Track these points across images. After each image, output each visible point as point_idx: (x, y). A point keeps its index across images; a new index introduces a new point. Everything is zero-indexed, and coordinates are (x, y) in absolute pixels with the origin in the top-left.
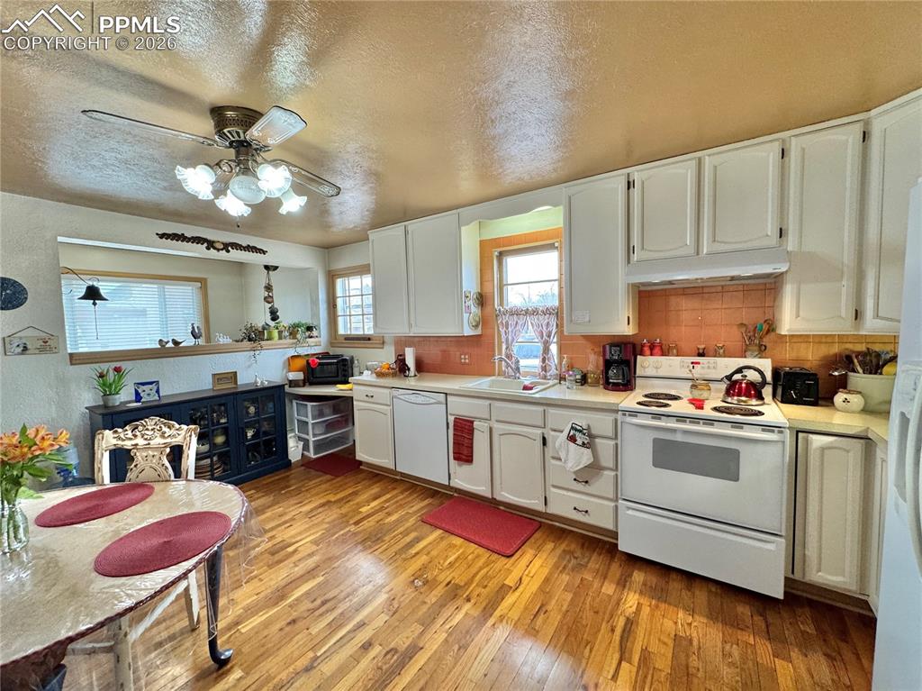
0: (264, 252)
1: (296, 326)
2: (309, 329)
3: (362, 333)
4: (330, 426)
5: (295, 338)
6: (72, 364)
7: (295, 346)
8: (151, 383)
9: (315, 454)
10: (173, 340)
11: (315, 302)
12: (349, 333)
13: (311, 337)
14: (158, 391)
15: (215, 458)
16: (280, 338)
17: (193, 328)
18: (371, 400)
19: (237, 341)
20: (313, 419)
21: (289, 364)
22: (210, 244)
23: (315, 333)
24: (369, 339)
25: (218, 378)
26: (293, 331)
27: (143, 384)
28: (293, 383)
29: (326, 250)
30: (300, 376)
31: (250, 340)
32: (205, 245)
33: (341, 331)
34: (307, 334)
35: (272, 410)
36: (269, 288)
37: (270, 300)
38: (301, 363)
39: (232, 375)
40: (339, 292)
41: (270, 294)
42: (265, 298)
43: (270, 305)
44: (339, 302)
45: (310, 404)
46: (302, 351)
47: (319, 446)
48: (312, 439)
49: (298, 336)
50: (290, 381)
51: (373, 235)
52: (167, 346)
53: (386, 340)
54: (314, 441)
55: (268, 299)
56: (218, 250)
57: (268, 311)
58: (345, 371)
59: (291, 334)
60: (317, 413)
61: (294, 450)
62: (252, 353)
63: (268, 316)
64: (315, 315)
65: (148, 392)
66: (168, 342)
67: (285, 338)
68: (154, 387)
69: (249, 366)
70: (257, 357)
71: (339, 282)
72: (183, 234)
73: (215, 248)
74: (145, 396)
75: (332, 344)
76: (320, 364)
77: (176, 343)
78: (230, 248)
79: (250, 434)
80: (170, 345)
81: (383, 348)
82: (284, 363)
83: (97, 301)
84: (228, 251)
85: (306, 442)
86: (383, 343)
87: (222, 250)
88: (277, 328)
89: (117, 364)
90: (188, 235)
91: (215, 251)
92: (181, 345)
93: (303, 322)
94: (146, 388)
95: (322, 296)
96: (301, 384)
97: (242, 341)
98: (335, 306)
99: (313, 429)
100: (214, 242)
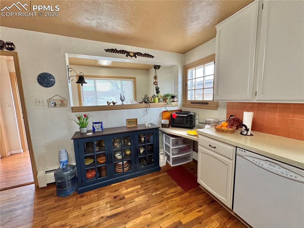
0: (152, 57)
1: (167, 96)
2: (173, 97)
3: (202, 100)
4: (181, 151)
5: (166, 102)
6: (72, 112)
7: (165, 106)
8: (98, 123)
9: (173, 164)
10: (113, 102)
11: (176, 83)
12: (193, 99)
13: (174, 102)
14: (101, 127)
15: (125, 162)
16: (159, 102)
17: (121, 96)
18: (213, 149)
19: (140, 103)
20: (173, 146)
21: (163, 115)
22: (128, 54)
23: (175, 99)
24: (207, 104)
25: (129, 121)
26: (165, 98)
27: (96, 123)
28: (164, 126)
29: (183, 55)
30: (167, 122)
31: (145, 102)
32: (126, 54)
33: (189, 98)
34: (172, 100)
35: (152, 140)
36: (155, 78)
37: (156, 83)
38: (168, 115)
39: (135, 120)
40: (189, 77)
41: (156, 81)
42: (154, 83)
43: (156, 86)
44: (189, 83)
45: (171, 138)
46: (169, 109)
47: (175, 160)
48: (172, 157)
49: (167, 101)
50: (162, 125)
51: (218, 27)
52: (110, 105)
53: (219, 104)
54: (173, 158)
55: (155, 83)
56: (131, 56)
57: (155, 88)
58: (191, 121)
59: (164, 100)
60: (174, 143)
61: (163, 161)
62: (146, 109)
63: (155, 91)
64: (176, 90)
65: (97, 127)
66: (111, 103)
67: (161, 102)
68: (100, 125)
69: (144, 115)
70: (148, 111)
71: (189, 71)
72: (116, 49)
73: (130, 56)
74: (97, 129)
75: (184, 105)
76: (177, 116)
77: (114, 103)
78: (137, 55)
79: (142, 151)
80: (112, 104)
81: (217, 110)
82: (160, 114)
83: (83, 84)
84: (136, 57)
85: (168, 157)
86: (217, 106)
87: (133, 56)
88: (158, 97)
89: (86, 113)
90: (118, 49)
91: (130, 57)
92: (116, 104)
93: (170, 94)
94: (97, 125)
95: (180, 80)
96: (168, 127)
97: (142, 103)
98: (186, 85)
99: (172, 151)
100: (129, 52)
